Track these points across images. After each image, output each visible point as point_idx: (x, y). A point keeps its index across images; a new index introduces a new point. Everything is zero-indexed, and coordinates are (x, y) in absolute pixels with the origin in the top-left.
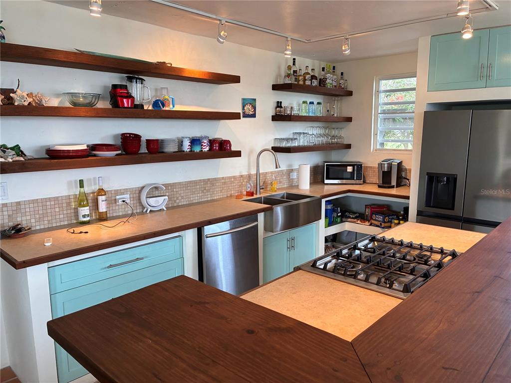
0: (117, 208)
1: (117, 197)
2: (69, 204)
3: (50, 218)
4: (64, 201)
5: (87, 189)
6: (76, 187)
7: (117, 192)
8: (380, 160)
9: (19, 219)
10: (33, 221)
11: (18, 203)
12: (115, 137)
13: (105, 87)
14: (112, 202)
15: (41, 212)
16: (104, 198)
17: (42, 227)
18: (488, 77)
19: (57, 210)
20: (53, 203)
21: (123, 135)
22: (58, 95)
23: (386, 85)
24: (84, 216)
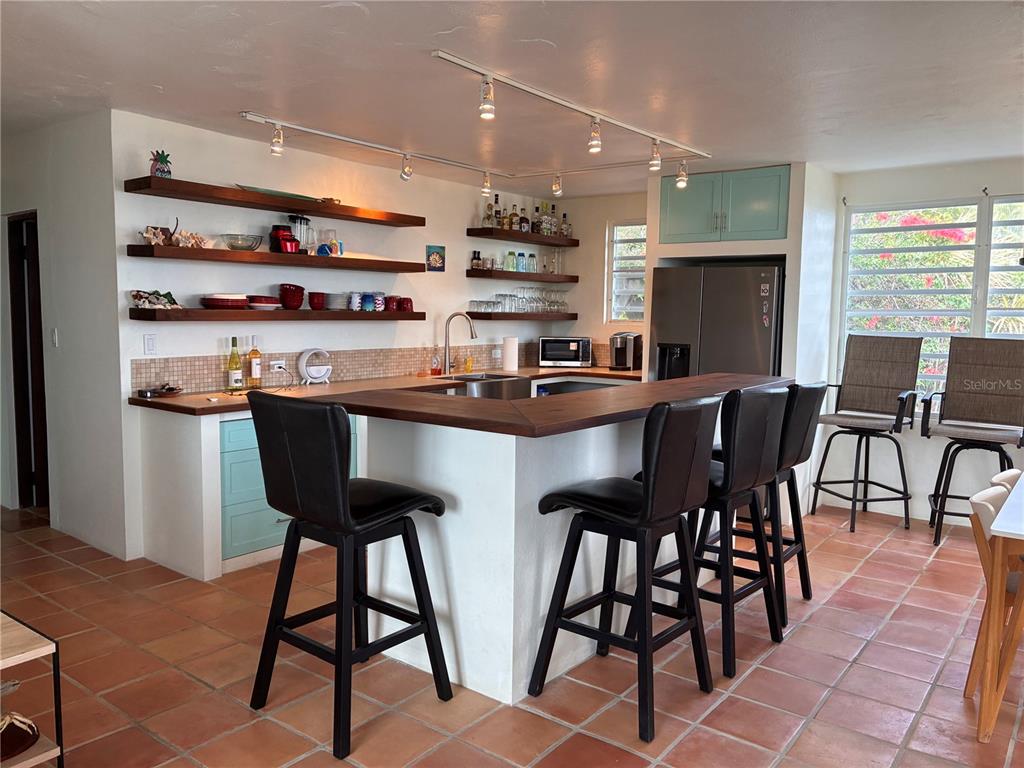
0: (271, 376)
1: (272, 363)
2: (218, 366)
3: (198, 381)
4: (214, 362)
5: (240, 350)
6: (227, 346)
7: (272, 357)
8: (611, 334)
9: (166, 379)
10: (180, 382)
11: (167, 360)
12: (272, 288)
13: (264, 228)
14: (266, 368)
15: (189, 373)
16: (258, 361)
17: (189, 391)
18: (723, 228)
19: (206, 372)
20: (201, 363)
21: (282, 285)
22: (213, 237)
23: (621, 232)
24: (236, 381)
